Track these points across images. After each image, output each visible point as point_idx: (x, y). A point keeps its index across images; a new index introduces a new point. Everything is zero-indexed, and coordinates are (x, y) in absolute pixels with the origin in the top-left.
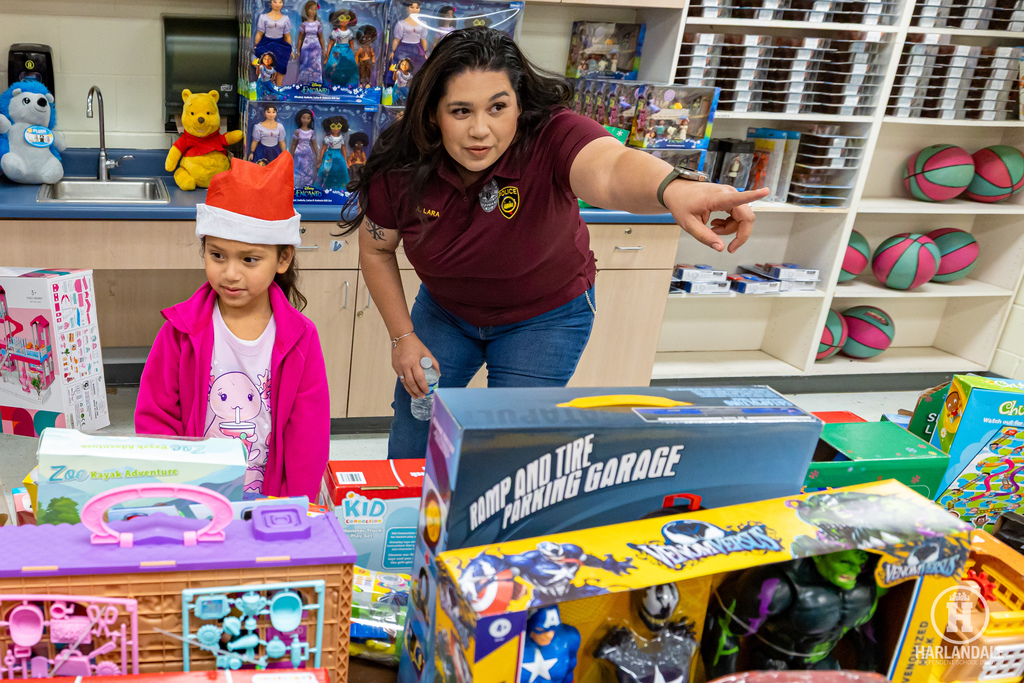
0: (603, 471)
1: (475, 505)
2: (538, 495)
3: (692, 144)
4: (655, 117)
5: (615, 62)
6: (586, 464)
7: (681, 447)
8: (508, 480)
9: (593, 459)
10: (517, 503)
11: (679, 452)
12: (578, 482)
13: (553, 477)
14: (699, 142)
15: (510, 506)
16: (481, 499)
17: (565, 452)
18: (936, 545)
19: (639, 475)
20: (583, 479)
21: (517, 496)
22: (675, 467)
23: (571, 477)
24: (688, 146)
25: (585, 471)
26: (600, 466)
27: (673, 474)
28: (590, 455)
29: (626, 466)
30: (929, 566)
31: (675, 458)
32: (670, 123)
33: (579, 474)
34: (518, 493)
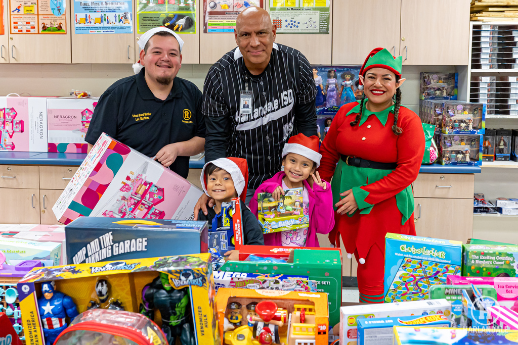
0: (119, 246)
1: (74, 257)
2: (97, 255)
3: (475, 132)
4: (453, 118)
5: (445, 91)
6: (112, 244)
7: (146, 239)
8: (84, 248)
9: (114, 242)
10: (90, 258)
11: (146, 241)
12: (110, 251)
13: (101, 248)
14: (479, 131)
15: (87, 259)
16: (76, 255)
17: (103, 238)
18: (189, 272)
19: (133, 249)
20: (112, 249)
21: (89, 255)
22: (146, 247)
23: (107, 248)
24: (473, 133)
25: (112, 246)
26: (117, 245)
27: (146, 250)
28: (112, 240)
29: (127, 246)
30: (191, 281)
31: (145, 243)
32: (462, 121)
33: (110, 247)
34: (89, 254)
